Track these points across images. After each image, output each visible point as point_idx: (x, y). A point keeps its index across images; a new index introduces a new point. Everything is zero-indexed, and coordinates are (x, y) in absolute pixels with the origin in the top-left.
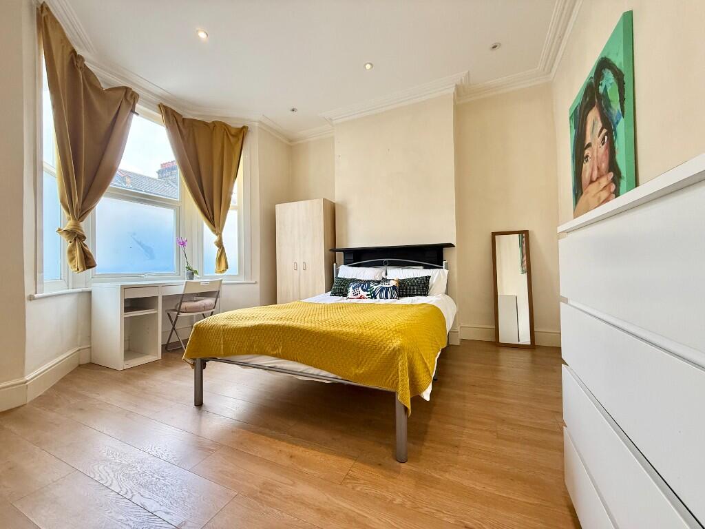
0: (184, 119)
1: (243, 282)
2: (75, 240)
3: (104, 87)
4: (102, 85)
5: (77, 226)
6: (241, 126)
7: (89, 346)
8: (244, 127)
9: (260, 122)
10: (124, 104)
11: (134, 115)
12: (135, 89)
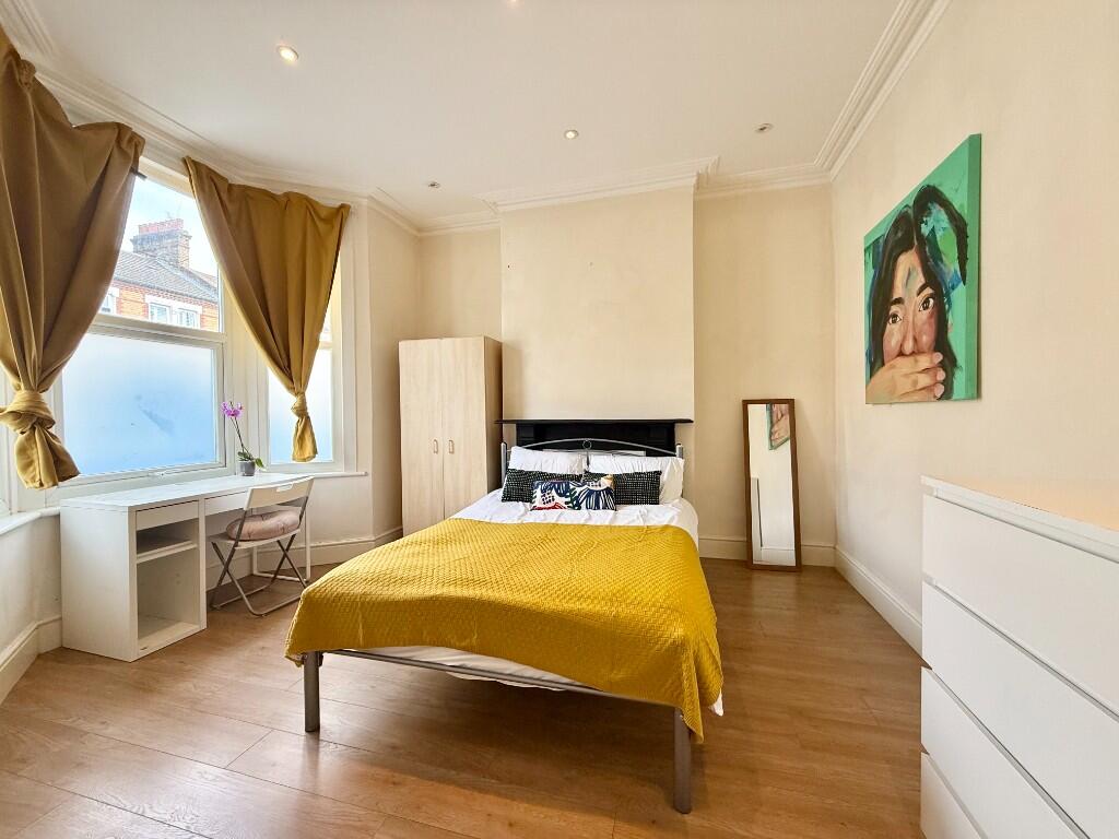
0: (230, 185)
1: (343, 473)
2: (33, 428)
3: (75, 122)
4: (71, 118)
5: (36, 402)
6: (338, 204)
7: (57, 617)
8: (343, 206)
9: (371, 198)
10: (117, 159)
11: (137, 179)
12: (137, 129)
